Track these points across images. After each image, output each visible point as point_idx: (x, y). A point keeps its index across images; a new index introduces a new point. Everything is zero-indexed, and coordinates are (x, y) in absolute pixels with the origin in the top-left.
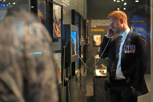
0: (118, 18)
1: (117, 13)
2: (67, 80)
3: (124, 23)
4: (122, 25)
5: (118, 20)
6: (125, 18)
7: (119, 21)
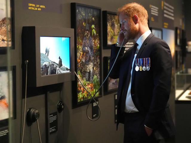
0: (130, 15)
1: (129, 7)
2: (34, 113)
3: (141, 23)
4: (137, 26)
5: (130, 19)
6: (141, 14)
7: (132, 20)
